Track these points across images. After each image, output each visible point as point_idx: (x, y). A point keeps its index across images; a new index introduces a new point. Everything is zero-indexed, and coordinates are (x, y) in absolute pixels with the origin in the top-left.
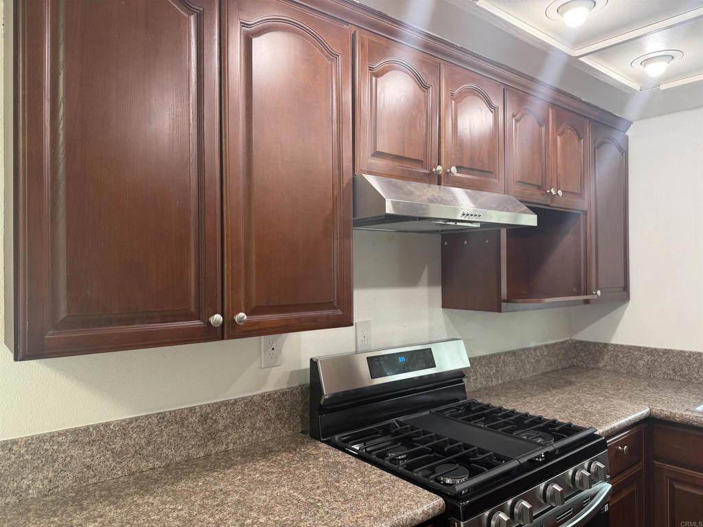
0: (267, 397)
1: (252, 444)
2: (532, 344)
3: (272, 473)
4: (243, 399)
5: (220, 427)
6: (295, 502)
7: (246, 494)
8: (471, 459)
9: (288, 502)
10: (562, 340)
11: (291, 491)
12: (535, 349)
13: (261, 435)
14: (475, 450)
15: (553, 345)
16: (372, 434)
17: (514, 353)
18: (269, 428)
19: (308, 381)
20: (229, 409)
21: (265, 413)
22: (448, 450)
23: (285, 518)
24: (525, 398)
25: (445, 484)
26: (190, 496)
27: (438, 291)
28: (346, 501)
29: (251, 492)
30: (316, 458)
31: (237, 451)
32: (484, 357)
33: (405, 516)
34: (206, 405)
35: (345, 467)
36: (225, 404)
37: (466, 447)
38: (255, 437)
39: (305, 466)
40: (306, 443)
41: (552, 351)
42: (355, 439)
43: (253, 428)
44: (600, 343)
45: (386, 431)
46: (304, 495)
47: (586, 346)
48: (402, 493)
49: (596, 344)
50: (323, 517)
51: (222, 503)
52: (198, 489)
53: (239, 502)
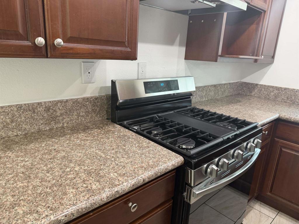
0: (87, 99)
1: (78, 124)
2: (224, 82)
3: (87, 140)
4: (71, 99)
5: (58, 114)
6: (99, 157)
7: (69, 152)
8: (197, 136)
9: (94, 157)
10: (236, 81)
11: (97, 151)
12: (225, 84)
13: (83, 119)
14: (198, 131)
15: (233, 83)
16: (144, 121)
17: (215, 86)
18: (88, 116)
19: (110, 93)
20: (63, 105)
21: (85, 108)
22: (185, 131)
23: (91, 168)
24: (219, 107)
25: (182, 148)
26: (35, 153)
27: (184, 49)
28: (129, 157)
29: (73, 151)
30: (113, 133)
31: (69, 127)
32: (201, 87)
33: (162, 167)
34: (48, 102)
35: (129, 138)
36: (61, 102)
37: (194, 129)
38: (80, 120)
39: (107, 136)
40: (108, 125)
41: (231, 86)
42: (135, 124)
43: (78, 115)
44: (254, 84)
45: (152, 120)
46: (104, 153)
47: (247, 85)
48: (160, 153)
49: (252, 84)
50: (114, 167)
51: (54, 158)
52: (41, 149)
53: (64, 157)
